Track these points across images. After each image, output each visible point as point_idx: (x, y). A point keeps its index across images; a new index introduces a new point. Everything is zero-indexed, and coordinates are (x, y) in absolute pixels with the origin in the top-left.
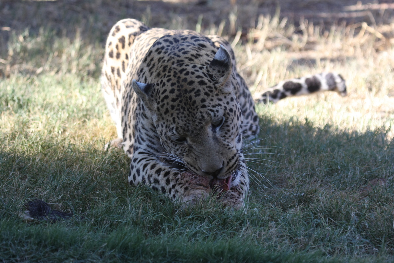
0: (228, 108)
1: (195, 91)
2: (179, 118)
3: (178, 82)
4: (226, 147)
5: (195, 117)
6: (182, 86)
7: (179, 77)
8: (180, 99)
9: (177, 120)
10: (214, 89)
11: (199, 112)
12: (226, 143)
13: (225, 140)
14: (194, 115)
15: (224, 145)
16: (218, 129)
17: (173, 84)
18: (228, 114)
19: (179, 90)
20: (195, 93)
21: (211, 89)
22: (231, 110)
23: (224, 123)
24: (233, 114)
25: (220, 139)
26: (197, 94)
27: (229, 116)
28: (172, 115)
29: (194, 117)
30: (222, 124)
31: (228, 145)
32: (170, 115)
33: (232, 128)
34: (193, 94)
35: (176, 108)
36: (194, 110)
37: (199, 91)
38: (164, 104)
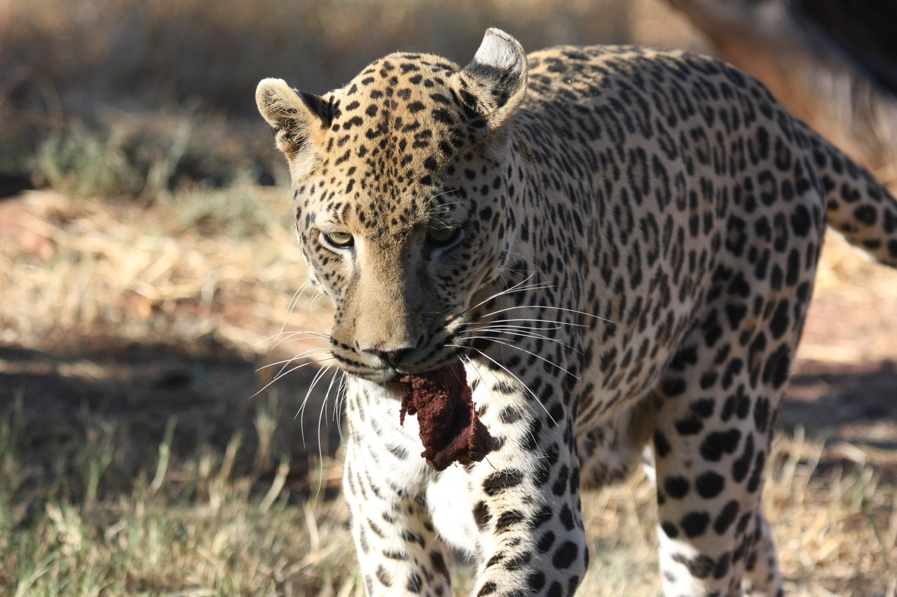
0: (480, 207)
1: (419, 131)
2: (364, 185)
3: (390, 92)
4: (441, 304)
5: (397, 198)
6: (395, 106)
7: (395, 80)
8: (382, 137)
9: (357, 187)
10: (466, 141)
11: (409, 189)
12: (443, 294)
13: (444, 288)
14: (398, 192)
15: (439, 297)
16: (436, 254)
17: (375, 94)
18: (476, 224)
19: (385, 114)
20: (416, 136)
21: (461, 139)
22: (486, 214)
23: (458, 246)
24: (489, 224)
25: (434, 281)
26: (421, 140)
27: (478, 232)
28: (352, 171)
29: (394, 198)
30: (453, 245)
31: (447, 300)
32: (346, 171)
33: (474, 264)
34: (410, 137)
35: (367, 156)
36: (401, 180)
37: (427, 133)
38: (347, 137)
